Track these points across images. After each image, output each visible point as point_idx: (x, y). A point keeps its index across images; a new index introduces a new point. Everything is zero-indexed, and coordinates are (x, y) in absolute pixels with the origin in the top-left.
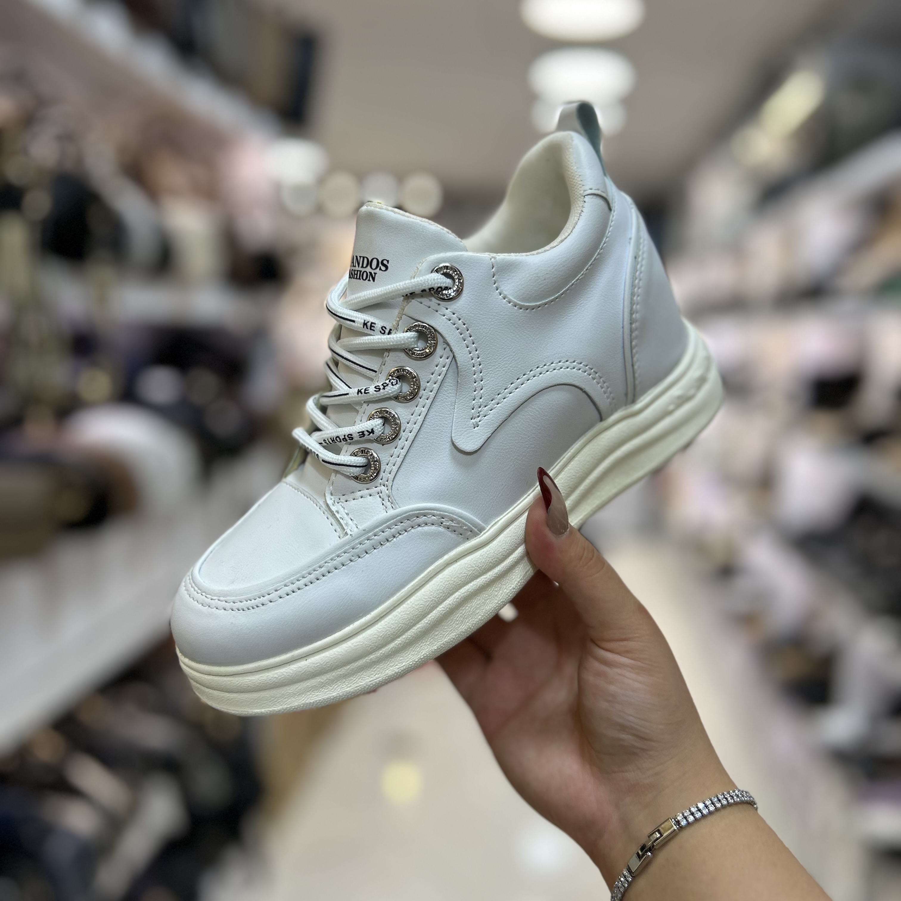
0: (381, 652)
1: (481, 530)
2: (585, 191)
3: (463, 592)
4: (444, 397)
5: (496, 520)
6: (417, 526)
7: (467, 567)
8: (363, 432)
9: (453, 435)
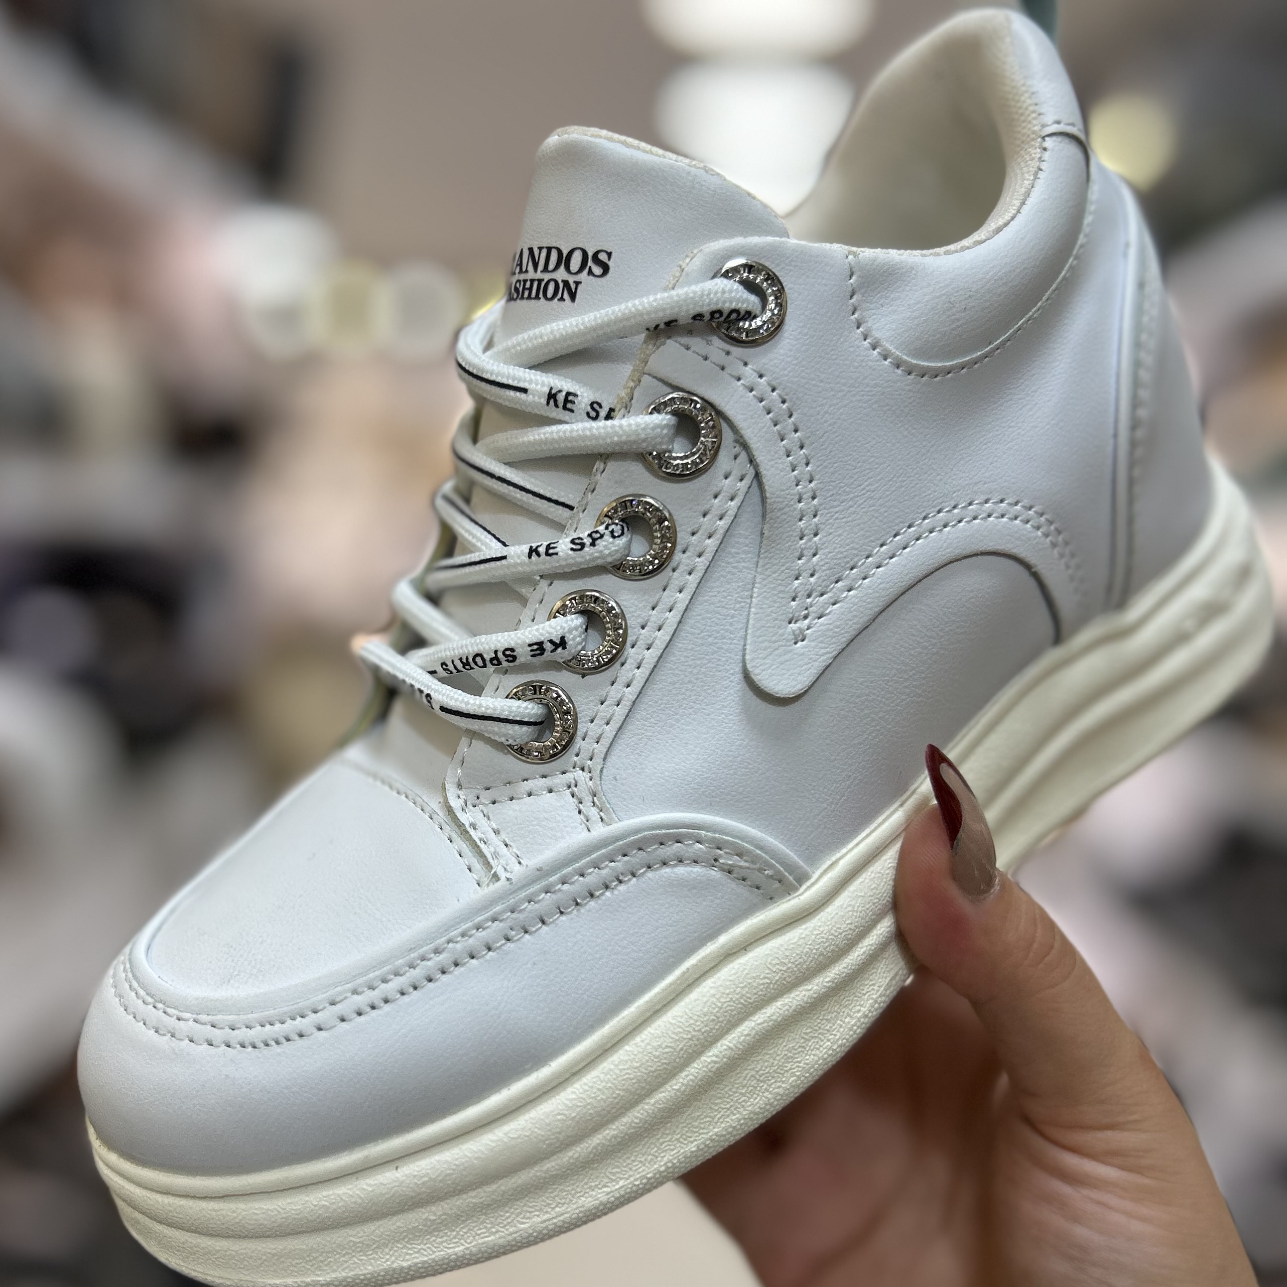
0: (570, 1154)
1: (802, 878)
2: (1044, 126)
3: (759, 1022)
4: (727, 570)
5: (834, 859)
6: (658, 865)
7: (770, 964)
8: (540, 644)
9: (747, 657)
